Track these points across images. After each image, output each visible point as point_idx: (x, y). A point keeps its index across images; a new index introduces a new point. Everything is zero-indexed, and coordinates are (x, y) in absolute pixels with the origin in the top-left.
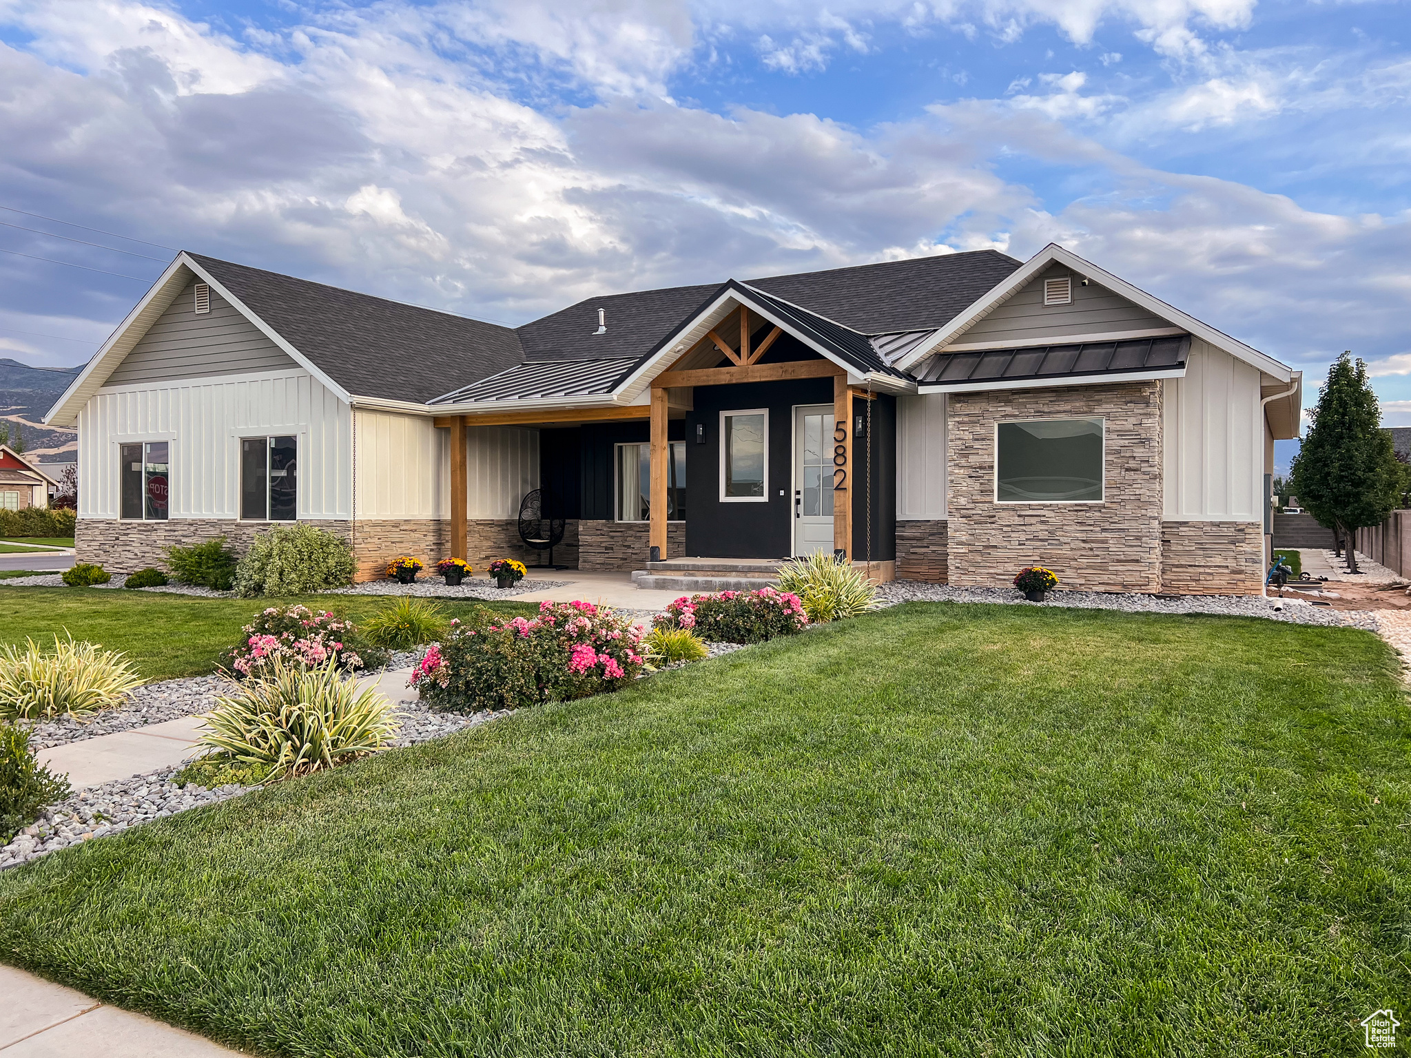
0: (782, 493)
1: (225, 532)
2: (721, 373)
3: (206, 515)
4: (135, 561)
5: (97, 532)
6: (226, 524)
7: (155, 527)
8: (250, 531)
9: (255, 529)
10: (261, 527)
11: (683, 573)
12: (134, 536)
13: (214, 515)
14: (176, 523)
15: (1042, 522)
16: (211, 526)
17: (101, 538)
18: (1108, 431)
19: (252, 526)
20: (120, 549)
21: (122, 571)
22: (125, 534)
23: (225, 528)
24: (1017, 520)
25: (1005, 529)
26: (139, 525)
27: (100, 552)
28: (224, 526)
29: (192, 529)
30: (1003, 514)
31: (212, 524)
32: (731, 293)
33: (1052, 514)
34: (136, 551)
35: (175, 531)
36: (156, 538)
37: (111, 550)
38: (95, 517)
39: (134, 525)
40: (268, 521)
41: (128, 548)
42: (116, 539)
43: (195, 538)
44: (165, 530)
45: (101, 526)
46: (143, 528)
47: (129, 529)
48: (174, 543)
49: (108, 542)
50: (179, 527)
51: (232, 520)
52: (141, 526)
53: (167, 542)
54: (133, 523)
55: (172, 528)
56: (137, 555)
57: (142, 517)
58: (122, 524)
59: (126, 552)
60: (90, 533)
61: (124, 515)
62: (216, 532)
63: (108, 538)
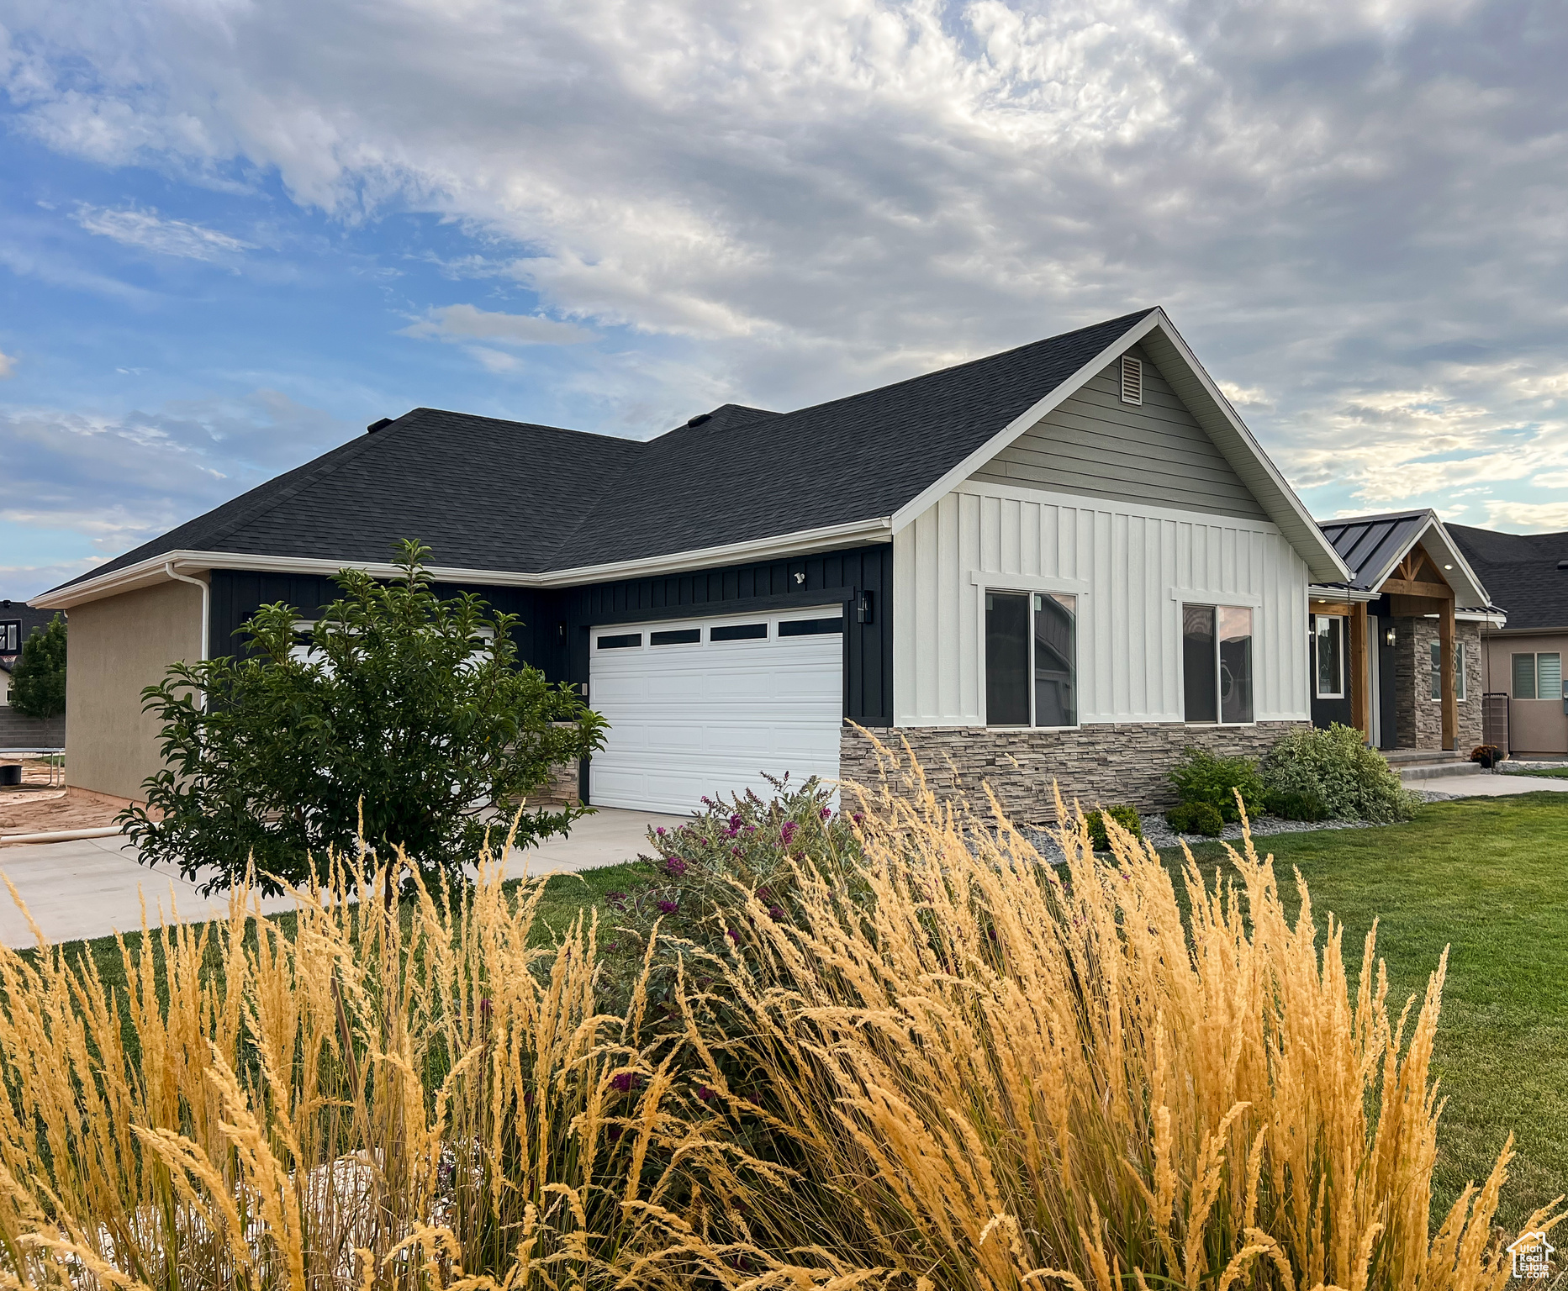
1: (1172, 743)
3: (1140, 718)
4: (1027, 801)
5: (947, 753)
6: (1174, 731)
8: (1203, 739)
9: (1211, 736)
10: (1218, 733)
12: (1024, 756)
13: (1153, 718)
14: (1091, 730)
16: (1151, 734)
17: (955, 764)
19: (1205, 731)
20: (995, 782)
22: (1004, 755)
23: (1172, 737)
26: (1031, 736)
28: (1171, 734)
29: (1124, 739)
31: (1153, 731)
34: (1028, 782)
35: (1093, 744)
36: (1064, 758)
38: (939, 723)
39: (1022, 737)
40: (1221, 724)
41: (1014, 778)
42: (991, 763)
43: (1129, 755)
44: (1079, 744)
45: (955, 740)
46: (1040, 742)
47: (1014, 743)
48: (1094, 765)
49: (971, 770)
50: (1100, 737)
51: (1179, 724)
52: (1034, 738)
53: (1084, 764)
54: (1020, 733)
55: (1091, 739)
56: (1029, 789)
57: (1027, 722)
58: (1000, 736)
59: (1008, 787)
60: (932, 755)
61: (991, 721)
62: (1156, 743)
63: (971, 763)
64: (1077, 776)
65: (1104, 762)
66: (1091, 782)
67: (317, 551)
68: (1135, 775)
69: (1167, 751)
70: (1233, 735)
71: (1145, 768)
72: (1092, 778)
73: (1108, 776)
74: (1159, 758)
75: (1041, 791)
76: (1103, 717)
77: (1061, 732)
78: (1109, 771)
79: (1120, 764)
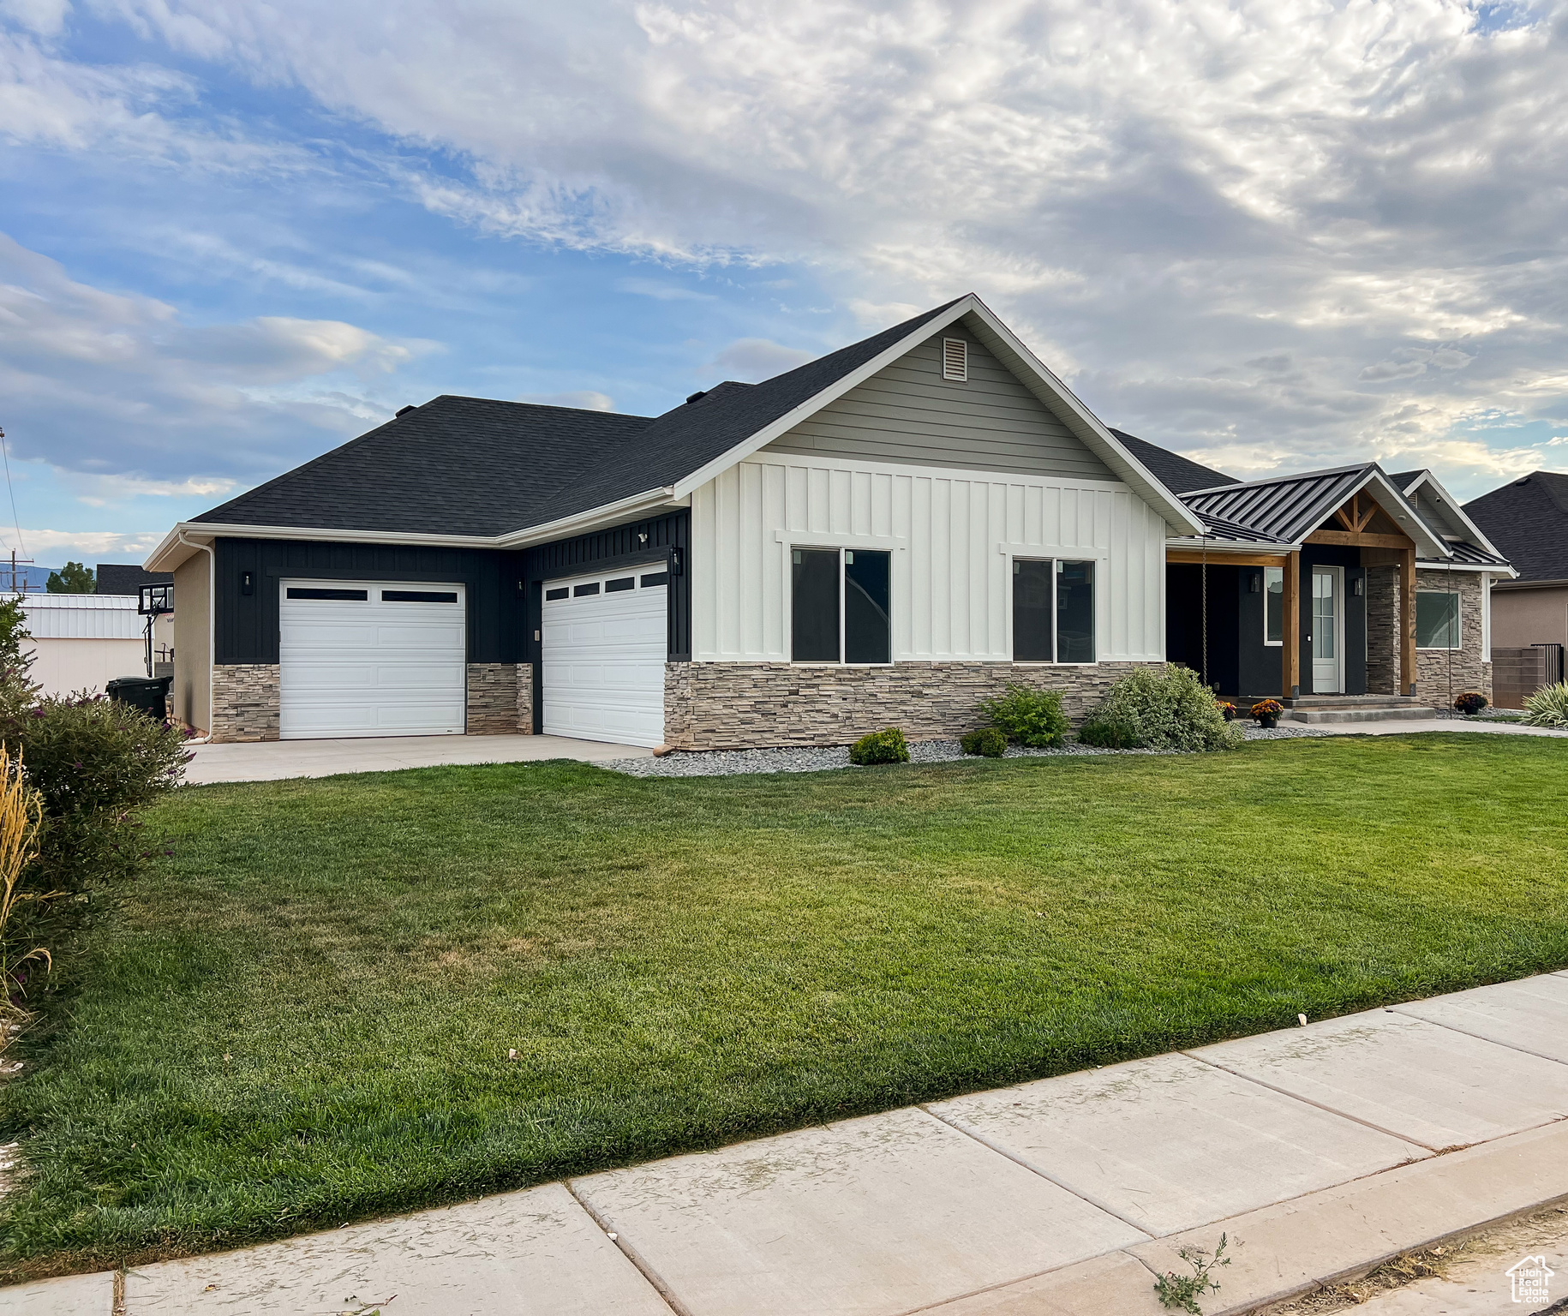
0: (1309, 637)
1: (995, 679)
2: (1340, 536)
3: (961, 655)
4: (832, 726)
5: (747, 684)
6: (997, 669)
7: (873, 673)
8: (1033, 676)
9: (1042, 673)
10: (1051, 672)
11: (1317, 708)
12: (830, 688)
13: (977, 656)
14: (905, 667)
15: (1438, 663)
16: (973, 671)
17: (755, 693)
18: (1464, 601)
19: (1036, 670)
20: (799, 709)
21: (803, 743)
22: (808, 686)
23: (996, 674)
24: (1427, 661)
25: (1423, 667)
26: (838, 671)
27: (755, 715)
28: (995, 671)
29: (941, 675)
30: (1420, 657)
31: (976, 669)
32: (1374, 473)
33: (1441, 657)
34: (835, 710)
35: (907, 679)
36: (874, 690)
37: (780, 711)
38: (740, 659)
39: (829, 672)
40: (1056, 663)
41: (819, 706)
42: (792, 693)
43: (946, 689)
44: (891, 679)
45: (756, 673)
46: (849, 676)
47: (819, 677)
48: (908, 696)
49: (772, 699)
50: (916, 673)
51: (1006, 663)
52: (843, 673)
53: (896, 696)
54: (826, 669)
55: (904, 675)
56: (836, 716)
57: (838, 659)
58: (804, 670)
59: (812, 714)
60: (731, 686)
61: (796, 657)
62: (981, 679)
63: (772, 693)
64: (888, 705)
65: (920, 695)
66: (905, 712)
67: (302, 521)
68: (953, 706)
69: (991, 686)
70: (1069, 674)
71: (963, 700)
72: (905, 708)
73: (924, 706)
74: (981, 693)
75: (848, 718)
76: (919, 655)
77: (871, 668)
78: (924, 702)
79: (937, 696)
